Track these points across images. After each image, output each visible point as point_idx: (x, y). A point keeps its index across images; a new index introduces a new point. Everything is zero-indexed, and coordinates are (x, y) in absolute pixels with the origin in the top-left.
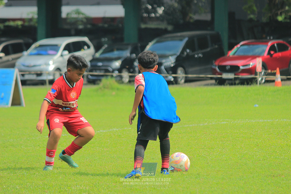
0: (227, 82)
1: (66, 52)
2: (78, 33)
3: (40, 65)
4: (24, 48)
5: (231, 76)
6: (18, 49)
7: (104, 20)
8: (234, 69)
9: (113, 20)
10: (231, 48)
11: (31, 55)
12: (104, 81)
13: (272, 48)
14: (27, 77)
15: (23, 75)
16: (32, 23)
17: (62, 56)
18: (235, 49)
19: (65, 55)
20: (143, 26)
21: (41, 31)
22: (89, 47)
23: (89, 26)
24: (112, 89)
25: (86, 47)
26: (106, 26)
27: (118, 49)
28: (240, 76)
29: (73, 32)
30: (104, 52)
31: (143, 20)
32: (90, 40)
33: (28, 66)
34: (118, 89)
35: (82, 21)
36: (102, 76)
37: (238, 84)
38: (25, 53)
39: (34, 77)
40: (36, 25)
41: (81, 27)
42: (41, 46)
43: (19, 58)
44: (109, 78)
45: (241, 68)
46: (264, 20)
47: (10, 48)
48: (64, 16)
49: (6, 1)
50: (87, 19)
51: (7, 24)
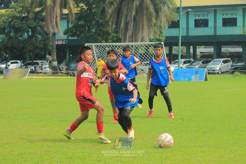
1: (223, 63)
2: (227, 57)
3: (214, 68)
4: (209, 62)
6: (207, 62)
7: (236, 53)
9: (239, 52)
11: (211, 64)
12: (235, 73)
14: (210, 71)
15: (209, 71)
16: (211, 54)
17: (221, 64)
19: (223, 64)
21: (215, 56)
22: (230, 62)
23: (231, 55)
24: (238, 76)
25: (229, 62)
27: (240, 62)
29: (225, 57)
30: (235, 63)
32: (231, 59)
33: (210, 68)
34: (240, 76)
35: (228, 53)
36: (234, 71)
38: (209, 63)
39: (212, 71)
41: (228, 55)
42: (214, 61)
43: (207, 65)
44: (237, 72)
47: (204, 62)
48: (222, 51)
49: (203, 46)
50: (230, 52)
51: (203, 54)
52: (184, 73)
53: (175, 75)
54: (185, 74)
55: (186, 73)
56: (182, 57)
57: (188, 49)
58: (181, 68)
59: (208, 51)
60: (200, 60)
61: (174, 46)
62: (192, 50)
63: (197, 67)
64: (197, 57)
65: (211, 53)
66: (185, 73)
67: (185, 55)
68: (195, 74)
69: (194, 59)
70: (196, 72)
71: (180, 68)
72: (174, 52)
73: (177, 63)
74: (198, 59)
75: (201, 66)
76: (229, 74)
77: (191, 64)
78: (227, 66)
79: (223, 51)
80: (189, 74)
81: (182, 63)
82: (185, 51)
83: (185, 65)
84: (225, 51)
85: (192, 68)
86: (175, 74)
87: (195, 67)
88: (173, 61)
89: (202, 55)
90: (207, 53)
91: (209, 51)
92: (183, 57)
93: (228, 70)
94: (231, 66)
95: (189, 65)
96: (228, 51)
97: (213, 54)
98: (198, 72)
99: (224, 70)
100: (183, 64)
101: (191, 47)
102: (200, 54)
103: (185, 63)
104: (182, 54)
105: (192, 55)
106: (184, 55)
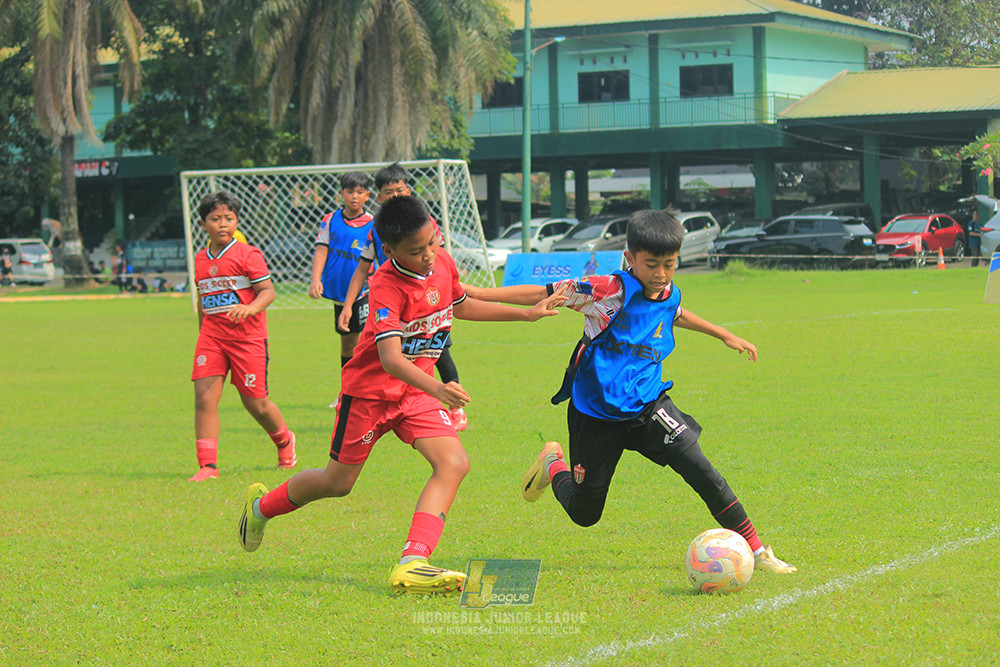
0: (880, 265)
2: (700, 207)
5: (885, 257)
7: (731, 191)
8: (889, 249)
9: (742, 190)
10: (884, 223)
12: (731, 264)
13: (934, 223)
16: (642, 197)
18: (889, 223)
20: (778, 198)
22: (712, 224)
23: (713, 199)
24: (741, 274)
25: (709, 225)
26: (733, 198)
27: (747, 226)
28: (894, 257)
30: (731, 229)
31: (778, 191)
32: (714, 215)
34: (748, 275)
35: (705, 193)
36: (727, 258)
37: (893, 267)
40: (650, 199)
41: (703, 200)
44: (737, 260)
45: (897, 247)
46: (924, 189)
47: (618, 226)
48: (682, 187)
49: (613, 171)
50: (710, 190)
51: (613, 198)
52: (543, 269)
53: (512, 278)
54: (549, 273)
55: (550, 270)
56: (538, 211)
57: (558, 183)
58: (534, 250)
59: (628, 189)
60: (603, 222)
61: (507, 171)
62: (570, 186)
63: (591, 245)
64: (590, 210)
65: (640, 193)
66: (546, 271)
67: (549, 204)
68: (584, 272)
69: (578, 217)
70: (588, 263)
71: (529, 252)
72: (506, 194)
73: (519, 234)
74: (595, 218)
75: (605, 242)
76: (709, 270)
77: (570, 236)
78: (702, 241)
79: (687, 185)
80: (561, 272)
81: (537, 235)
82: (546, 189)
83: (549, 241)
84: (692, 187)
85: (574, 250)
86: (513, 275)
87: (584, 248)
88: (502, 229)
89: (609, 203)
90: (625, 197)
91: (634, 189)
92: (540, 212)
93: (706, 255)
94: (715, 241)
95: (561, 242)
96: (705, 184)
97: (647, 197)
98: (594, 264)
99: (689, 254)
100: (540, 239)
101: (570, 174)
102: (603, 199)
103: (547, 232)
104: (535, 201)
105: (574, 203)
106: (542, 203)
